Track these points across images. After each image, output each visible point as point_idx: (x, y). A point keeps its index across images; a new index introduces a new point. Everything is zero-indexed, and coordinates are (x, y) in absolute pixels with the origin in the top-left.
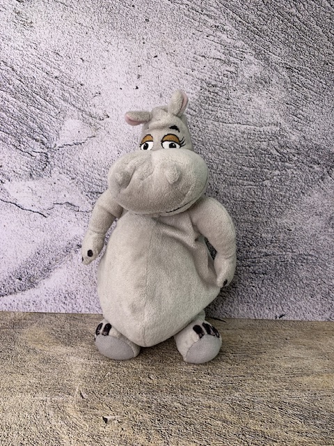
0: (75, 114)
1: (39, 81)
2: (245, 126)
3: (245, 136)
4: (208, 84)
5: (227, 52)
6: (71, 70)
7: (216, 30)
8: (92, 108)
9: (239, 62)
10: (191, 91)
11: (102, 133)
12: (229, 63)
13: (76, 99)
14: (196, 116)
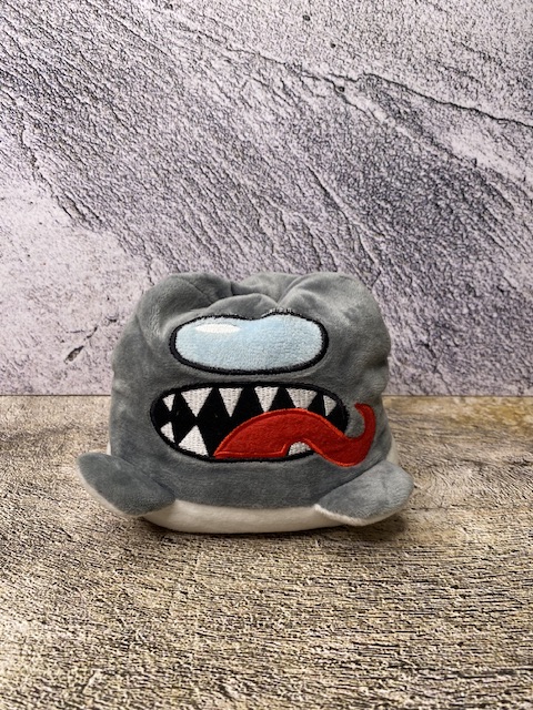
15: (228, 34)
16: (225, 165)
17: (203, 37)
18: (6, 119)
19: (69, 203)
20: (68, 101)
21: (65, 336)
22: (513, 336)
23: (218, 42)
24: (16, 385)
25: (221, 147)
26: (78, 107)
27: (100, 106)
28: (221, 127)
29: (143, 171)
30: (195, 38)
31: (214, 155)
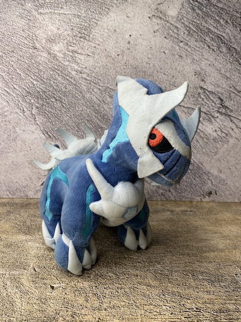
0: (170, 19)
1: (193, 40)
2: (61, 12)
3: (60, 6)
4: (85, 39)
5: (74, 58)
6: (172, 46)
7: (81, 71)
8: (159, 23)
9: (66, 52)
10: (96, 34)
11: (153, 6)
12: (73, 51)
13: (169, 28)
14: (92, 19)
15: (99, 81)
16: (97, 121)
17: (91, 82)
18: (27, 106)
19: (45, 132)
20: (48, 100)
21: (41, 177)
22: (197, 179)
23: (96, 84)
24: (22, 195)
25: (96, 115)
26: (51, 103)
27: (58, 102)
28: (96, 109)
29: (70, 123)
30: (89, 82)
31: (94, 118)
